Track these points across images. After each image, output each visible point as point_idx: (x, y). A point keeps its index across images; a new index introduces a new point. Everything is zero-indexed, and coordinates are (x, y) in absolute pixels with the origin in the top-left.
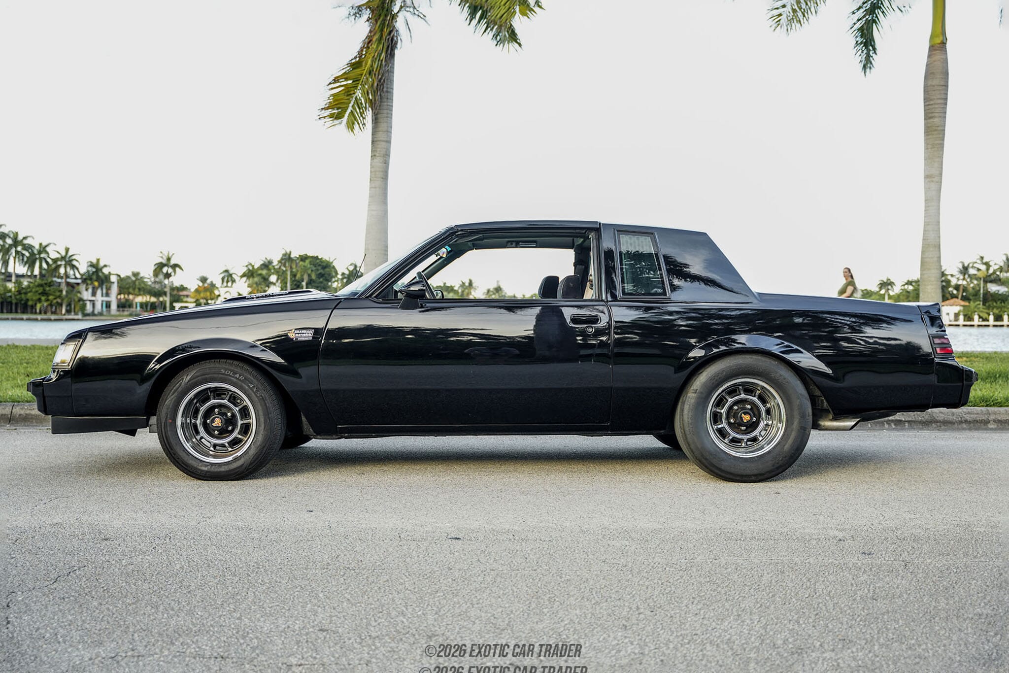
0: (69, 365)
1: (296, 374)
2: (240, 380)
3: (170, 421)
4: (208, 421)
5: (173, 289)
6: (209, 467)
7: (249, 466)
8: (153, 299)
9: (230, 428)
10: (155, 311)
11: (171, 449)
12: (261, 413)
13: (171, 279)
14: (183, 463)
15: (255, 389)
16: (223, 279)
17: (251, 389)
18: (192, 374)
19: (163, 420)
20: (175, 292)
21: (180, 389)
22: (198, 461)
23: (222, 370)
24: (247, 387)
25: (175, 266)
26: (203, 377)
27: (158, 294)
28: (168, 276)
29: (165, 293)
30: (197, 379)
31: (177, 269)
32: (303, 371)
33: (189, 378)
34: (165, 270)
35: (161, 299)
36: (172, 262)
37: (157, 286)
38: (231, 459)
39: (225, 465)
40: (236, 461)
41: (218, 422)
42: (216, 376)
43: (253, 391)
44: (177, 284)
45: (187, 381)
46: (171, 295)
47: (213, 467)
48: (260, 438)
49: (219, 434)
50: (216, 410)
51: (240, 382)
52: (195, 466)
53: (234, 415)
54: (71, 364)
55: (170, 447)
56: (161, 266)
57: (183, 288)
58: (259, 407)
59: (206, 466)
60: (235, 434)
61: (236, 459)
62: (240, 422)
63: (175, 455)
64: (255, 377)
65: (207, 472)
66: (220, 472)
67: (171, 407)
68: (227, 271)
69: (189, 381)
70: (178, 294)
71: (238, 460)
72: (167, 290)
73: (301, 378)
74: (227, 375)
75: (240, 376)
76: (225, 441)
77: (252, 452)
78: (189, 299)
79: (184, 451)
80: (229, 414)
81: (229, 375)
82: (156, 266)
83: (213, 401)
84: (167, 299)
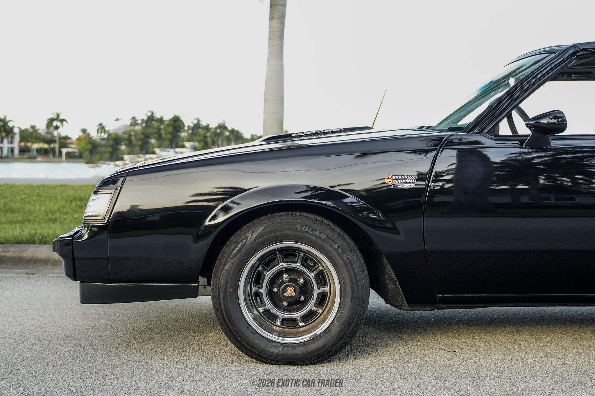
0: (104, 219)
1: (394, 230)
2: (321, 238)
3: (231, 290)
4: (275, 290)
5: (61, 138)
6: (280, 349)
7: (332, 347)
8: (46, 146)
9: (302, 299)
10: (46, 154)
11: (233, 326)
12: (348, 281)
13: (59, 130)
14: (247, 343)
15: (340, 251)
16: (98, 130)
17: (335, 249)
18: (259, 231)
19: (222, 290)
20: (62, 141)
21: (243, 250)
22: (267, 342)
23: (298, 226)
24: (330, 248)
25: (62, 121)
26: (273, 234)
27: (49, 141)
28: (57, 128)
29: (55, 141)
30: (265, 237)
31: (64, 123)
32: (400, 225)
33: (255, 235)
34: (55, 123)
35: (52, 146)
36: (61, 117)
37: (49, 136)
38: (308, 339)
39: (299, 346)
40: (314, 341)
41: (290, 292)
42: (289, 233)
43: (337, 252)
44: (63, 134)
45: (252, 240)
46: (60, 143)
47: (286, 348)
48: (346, 312)
49: (288, 306)
50: (285, 276)
51: (320, 242)
52: (263, 347)
53: (307, 282)
54: (107, 219)
55: (231, 323)
56: (52, 120)
57: (67, 138)
58: (345, 274)
59: (277, 347)
60: (310, 306)
61: (314, 339)
62: (316, 291)
63: (237, 332)
64: (338, 234)
65: (278, 354)
66: (296, 355)
67: (231, 272)
68: (101, 124)
69: (255, 240)
70: (64, 142)
71: (317, 340)
72: (57, 139)
73: (399, 234)
74: (305, 232)
75: (321, 233)
76: (297, 315)
77: (334, 331)
78: (73, 146)
79: (247, 328)
80: (302, 281)
81: (307, 232)
82: (49, 121)
83: (282, 265)
84: (56, 146)
